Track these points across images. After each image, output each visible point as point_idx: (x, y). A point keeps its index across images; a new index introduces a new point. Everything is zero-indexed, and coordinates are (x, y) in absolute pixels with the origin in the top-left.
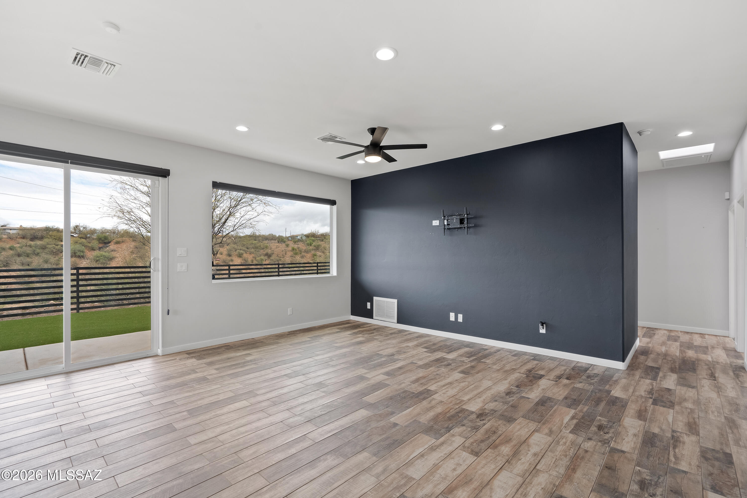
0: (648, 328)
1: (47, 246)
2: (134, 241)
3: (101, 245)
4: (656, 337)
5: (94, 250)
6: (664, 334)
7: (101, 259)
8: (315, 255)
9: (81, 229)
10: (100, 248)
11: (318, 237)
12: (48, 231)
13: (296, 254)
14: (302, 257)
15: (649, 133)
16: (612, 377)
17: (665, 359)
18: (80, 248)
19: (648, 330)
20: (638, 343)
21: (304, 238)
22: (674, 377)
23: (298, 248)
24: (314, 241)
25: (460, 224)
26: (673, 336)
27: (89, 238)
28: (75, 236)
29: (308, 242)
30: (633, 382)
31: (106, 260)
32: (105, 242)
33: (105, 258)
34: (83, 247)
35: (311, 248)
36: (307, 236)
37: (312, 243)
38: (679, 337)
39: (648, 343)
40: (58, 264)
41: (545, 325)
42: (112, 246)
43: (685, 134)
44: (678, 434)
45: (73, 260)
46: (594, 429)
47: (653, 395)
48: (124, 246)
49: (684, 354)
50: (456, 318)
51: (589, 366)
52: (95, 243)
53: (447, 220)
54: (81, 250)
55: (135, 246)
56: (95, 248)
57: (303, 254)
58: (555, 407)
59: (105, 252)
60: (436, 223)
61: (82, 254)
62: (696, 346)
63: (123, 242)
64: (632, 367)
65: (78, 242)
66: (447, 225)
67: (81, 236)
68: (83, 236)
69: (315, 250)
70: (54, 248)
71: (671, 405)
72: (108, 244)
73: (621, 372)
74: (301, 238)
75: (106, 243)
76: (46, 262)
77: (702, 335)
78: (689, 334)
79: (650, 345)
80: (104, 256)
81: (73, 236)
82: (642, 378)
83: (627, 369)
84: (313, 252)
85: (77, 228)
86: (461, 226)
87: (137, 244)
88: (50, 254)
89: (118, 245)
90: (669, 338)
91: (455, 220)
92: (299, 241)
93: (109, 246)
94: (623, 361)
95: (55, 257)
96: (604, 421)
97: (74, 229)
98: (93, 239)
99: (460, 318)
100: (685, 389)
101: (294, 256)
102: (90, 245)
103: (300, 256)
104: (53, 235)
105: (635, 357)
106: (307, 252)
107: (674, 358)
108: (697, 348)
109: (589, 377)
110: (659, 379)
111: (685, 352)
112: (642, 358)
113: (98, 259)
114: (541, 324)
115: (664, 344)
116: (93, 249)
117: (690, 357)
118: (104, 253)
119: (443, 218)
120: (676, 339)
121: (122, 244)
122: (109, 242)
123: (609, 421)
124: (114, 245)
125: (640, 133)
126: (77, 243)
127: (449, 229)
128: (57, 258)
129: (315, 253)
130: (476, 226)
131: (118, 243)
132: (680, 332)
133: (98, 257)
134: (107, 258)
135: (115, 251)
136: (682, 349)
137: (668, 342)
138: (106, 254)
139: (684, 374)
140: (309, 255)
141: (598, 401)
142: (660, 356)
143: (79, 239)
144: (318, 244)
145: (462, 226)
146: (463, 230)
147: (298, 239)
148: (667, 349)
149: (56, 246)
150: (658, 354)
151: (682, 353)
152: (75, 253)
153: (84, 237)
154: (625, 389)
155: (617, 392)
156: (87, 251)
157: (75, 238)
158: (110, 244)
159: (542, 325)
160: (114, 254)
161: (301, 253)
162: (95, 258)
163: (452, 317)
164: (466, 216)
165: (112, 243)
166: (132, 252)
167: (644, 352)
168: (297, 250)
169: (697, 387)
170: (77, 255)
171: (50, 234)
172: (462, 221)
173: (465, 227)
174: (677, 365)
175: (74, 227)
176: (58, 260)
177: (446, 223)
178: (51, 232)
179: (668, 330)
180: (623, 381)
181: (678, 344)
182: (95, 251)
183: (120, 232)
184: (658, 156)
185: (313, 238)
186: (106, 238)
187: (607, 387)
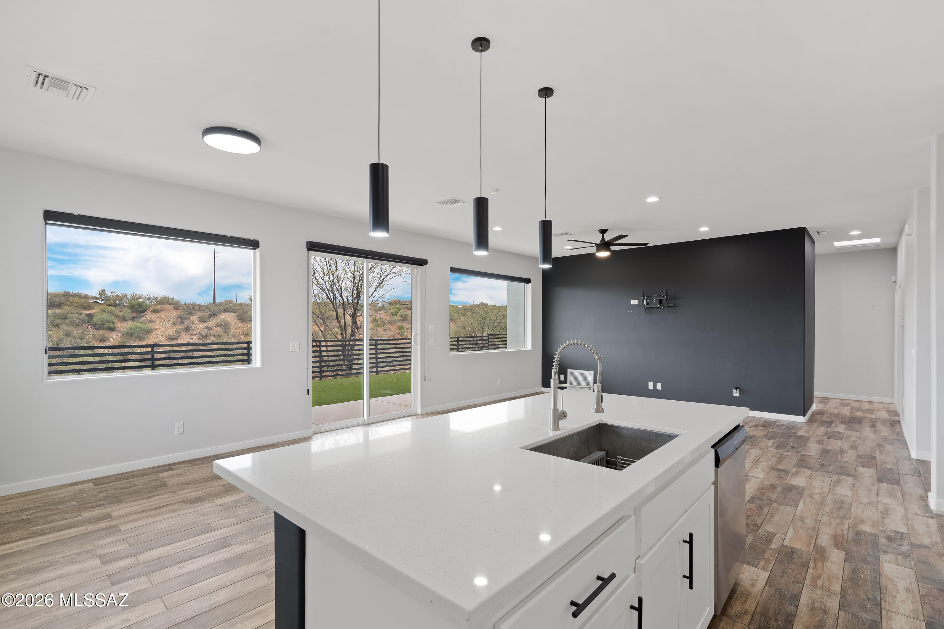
0: (822, 398)
1: (68, 316)
2: (176, 309)
3: (134, 315)
4: (830, 403)
5: (126, 321)
6: (837, 401)
7: (136, 331)
8: (401, 327)
9: (109, 294)
10: (133, 319)
11: (405, 305)
12: (67, 297)
13: (378, 326)
14: (386, 330)
15: (826, 233)
16: (797, 426)
17: (837, 417)
18: (109, 319)
19: (822, 399)
20: (814, 407)
21: (386, 305)
22: (844, 426)
23: (380, 318)
24: (399, 309)
25: (660, 304)
26: (845, 403)
27: (119, 305)
28: (100, 302)
29: (392, 311)
30: (812, 429)
31: (142, 333)
32: (139, 310)
33: (140, 330)
34: (113, 317)
35: (396, 318)
36: (391, 304)
37: (398, 313)
38: (850, 404)
39: (823, 407)
40: (82, 338)
41: (738, 390)
42: (148, 316)
43: (855, 233)
44: (844, 450)
45: (101, 333)
46: (788, 447)
47: (828, 434)
48: (164, 315)
49: (853, 414)
50: (655, 386)
51: (777, 420)
52: (127, 312)
53: (646, 300)
54: (111, 321)
55: (177, 315)
56: (127, 318)
57: (386, 325)
58: (759, 439)
59: (141, 323)
60: (634, 302)
61: (112, 326)
62: (863, 410)
63: (162, 310)
64: (811, 421)
65: (106, 310)
66: (647, 304)
67: (108, 302)
68: (111, 302)
69: (401, 320)
70: (77, 318)
71: (841, 439)
72: (142, 312)
73: (803, 424)
74: (383, 305)
75: (140, 312)
76: (68, 335)
77: (871, 403)
78: (859, 402)
79: (825, 409)
80: (139, 328)
81: (98, 302)
82: (819, 426)
83: (807, 422)
84: (399, 324)
85: (103, 292)
86: (660, 306)
87: (179, 313)
88: (73, 325)
89: (156, 314)
90: (841, 404)
91: (654, 300)
92: (380, 309)
93: (144, 315)
94: (804, 416)
95: (78, 330)
96: (795, 445)
97: (100, 294)
98: (125, 307)
99: (659, 386)
100: (851, 432)
101: (376, 328)
102: (121, 315)
103: (382, 328)
104: (74, 302)
105: (813, 415)
106: (391, 323)
107: (844, 416)
108: (864, 411)
109: (778, 426)
110: (832, 427)
111: (854, 413)
112: (818, 417)
113: (132, 331)
114: (735, 388)
115: (836, 408)
116: (124, 319)
117: (857, 416)
118: (140, 325)
119: (643, 298)
120: (847, 405)
121: (161, 313)
122: (145, 311)
123: (798, 445)
124: (151, 315)
125: (818, 233)
126: (104, 311)
127: (647, 309)
128: (80, 331)
129: (402, 325)
130: (675, 306)
131: (156, 311)
132: (851, 401)
133: (132, 329)
134: (144, 330)
135: (152, 322)
136: (852, 411)
137: (840, 407)
138: (142, 326)
139: (851, 425)
140: (394, 328)
141: (789, 437)
142: (833, 415)
143: (107, 307)
144: (405, 313)
145: (662, 306)
146: (662, 309)
147: (380, 307)
148: (840, 411)
149: (79, 316)
150: (831, 414)
151: (851, 413)
152: (103, 324)
153: (113, 304)
154: (807, 431)
155: (801, 433)
156: (118, 322)
157: (101, 306)
158: (145, 313)
159: (736, 390)
160: (151, 326)
161: (384, 325)
162: (129, 330)
163: (651, 385)
164: (666, 297)
165: (148, 312)
166: (174, 324)
167: (820, 413)
168: (379, 321)
169: (860, 431)
170: (106, 326)
171: (70, 300)
172: (661, 302)
173: (664, 307)
174: (847, 420)
175: (100, 292)
176: (82, 333)
177: (645, 303)
178: (70, 298)
179: (841, 399)
180: (805, 428)
181: (849, 408)
182: (128, 322)
183: (157, 298)
184: (833, 245)
185: (398, 306)
186: (140, 305)
187: (793, 431)
